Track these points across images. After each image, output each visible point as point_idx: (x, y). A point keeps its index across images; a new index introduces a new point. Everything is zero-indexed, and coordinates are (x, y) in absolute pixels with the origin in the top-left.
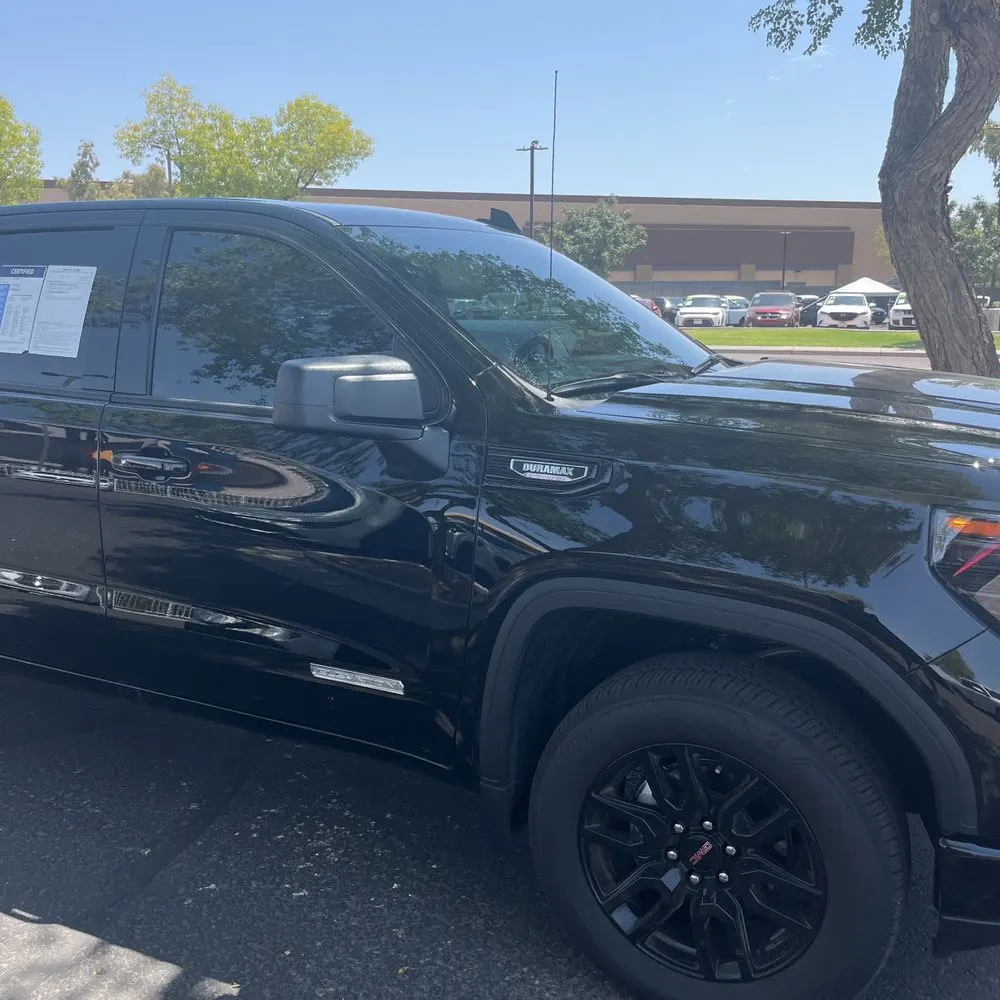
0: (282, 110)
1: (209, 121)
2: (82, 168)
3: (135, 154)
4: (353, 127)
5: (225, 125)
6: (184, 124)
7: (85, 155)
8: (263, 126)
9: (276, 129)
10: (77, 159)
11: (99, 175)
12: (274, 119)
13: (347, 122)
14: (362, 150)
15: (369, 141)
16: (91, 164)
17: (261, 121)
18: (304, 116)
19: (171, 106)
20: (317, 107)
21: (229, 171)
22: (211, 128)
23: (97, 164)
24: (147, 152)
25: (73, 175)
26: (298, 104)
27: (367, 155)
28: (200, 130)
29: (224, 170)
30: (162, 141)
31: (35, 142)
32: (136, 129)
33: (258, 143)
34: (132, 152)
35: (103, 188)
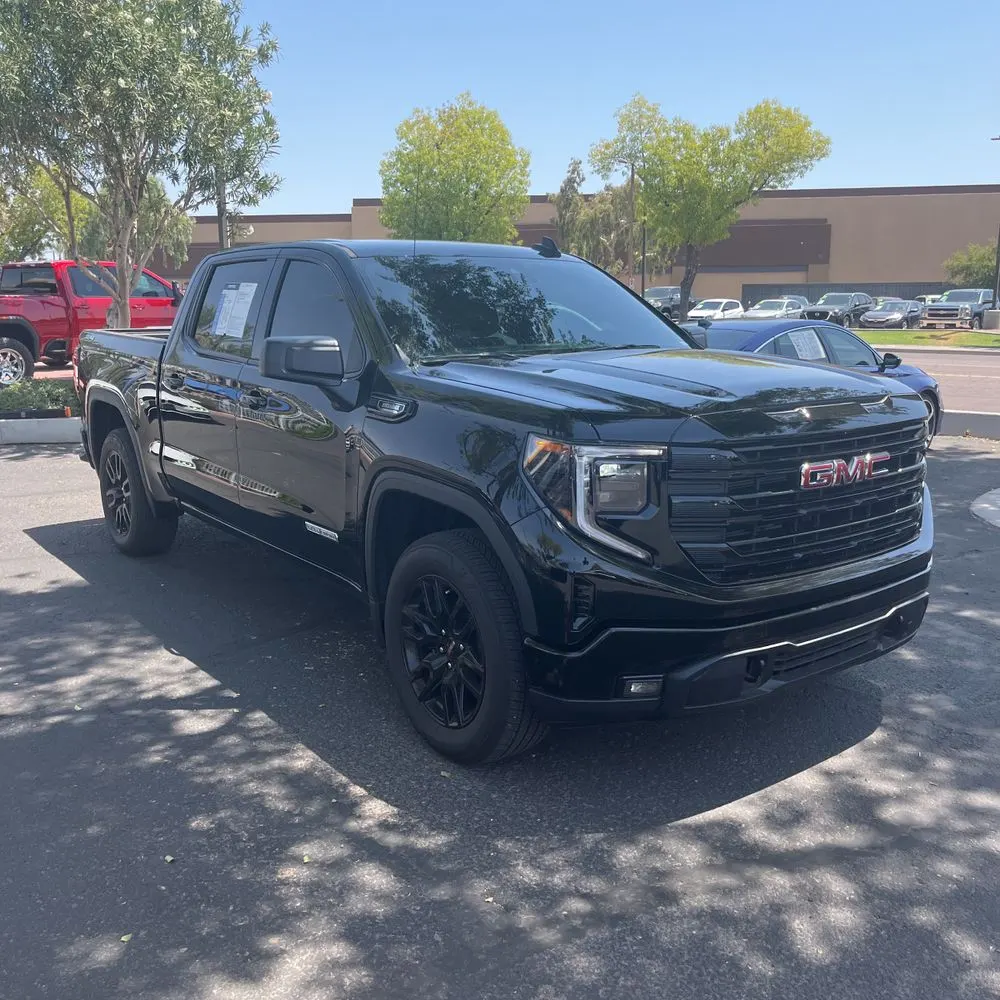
0: (741, 118)
1: (673, 134)
2: (570, 183)
3: (605, 169)
4: (813, 128)
5: (687, 137)
6: (650, 139)
7: (573, 173)
8: (723, 135)
9: (734, 137)
10: (565, 176)
11: (584, 189)
12: (733, 127)
13: (808, 124)
14: (820, 150)
15: (828, 142)
16: (578, 180)
17: (720, 130)
18: (762, 122)
19: (640, 124)
20: (777, 111)
21: (685, 181)
22: (674, 140)
23: (583, 179)
24: (616, 167)
25: (562, 191)
26: (758, 110)
27: (824, 155)
28: (662, 143)
29: (680, 180)
30: (629, 156)
31: (526, 164)
32: (607, 147)
33: (715, 152)
34: (603, 167)
35: (587, 200)
